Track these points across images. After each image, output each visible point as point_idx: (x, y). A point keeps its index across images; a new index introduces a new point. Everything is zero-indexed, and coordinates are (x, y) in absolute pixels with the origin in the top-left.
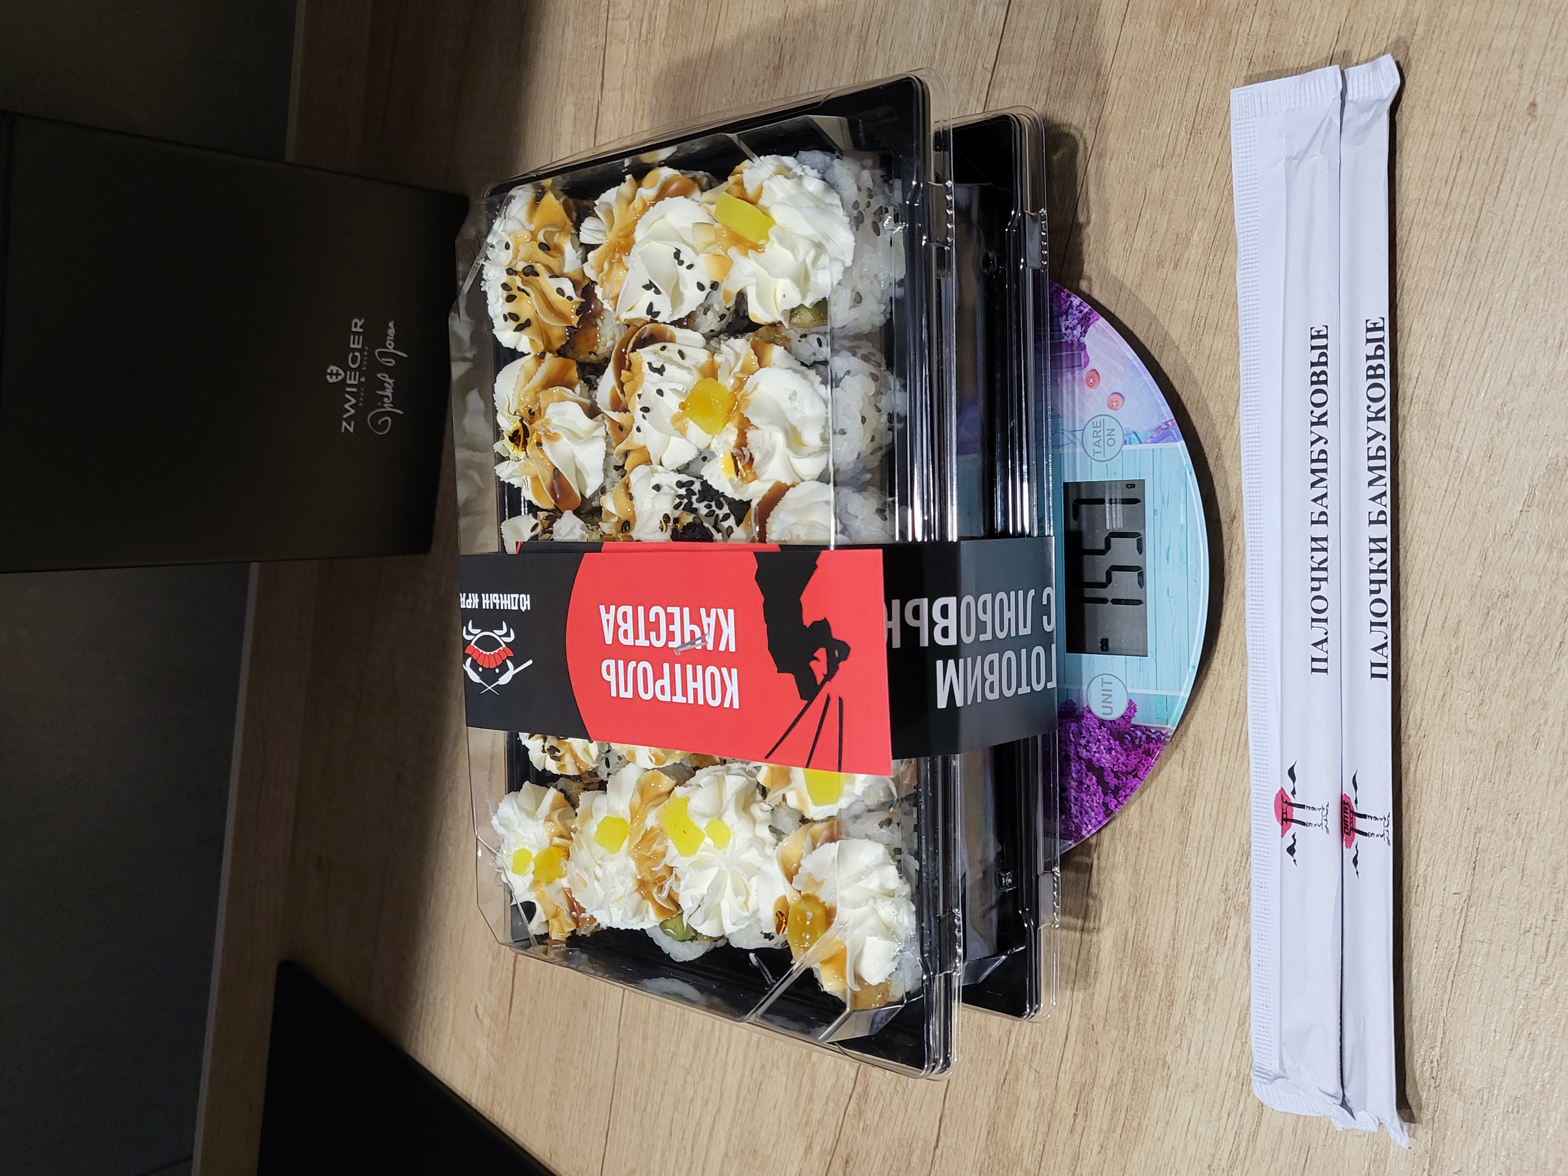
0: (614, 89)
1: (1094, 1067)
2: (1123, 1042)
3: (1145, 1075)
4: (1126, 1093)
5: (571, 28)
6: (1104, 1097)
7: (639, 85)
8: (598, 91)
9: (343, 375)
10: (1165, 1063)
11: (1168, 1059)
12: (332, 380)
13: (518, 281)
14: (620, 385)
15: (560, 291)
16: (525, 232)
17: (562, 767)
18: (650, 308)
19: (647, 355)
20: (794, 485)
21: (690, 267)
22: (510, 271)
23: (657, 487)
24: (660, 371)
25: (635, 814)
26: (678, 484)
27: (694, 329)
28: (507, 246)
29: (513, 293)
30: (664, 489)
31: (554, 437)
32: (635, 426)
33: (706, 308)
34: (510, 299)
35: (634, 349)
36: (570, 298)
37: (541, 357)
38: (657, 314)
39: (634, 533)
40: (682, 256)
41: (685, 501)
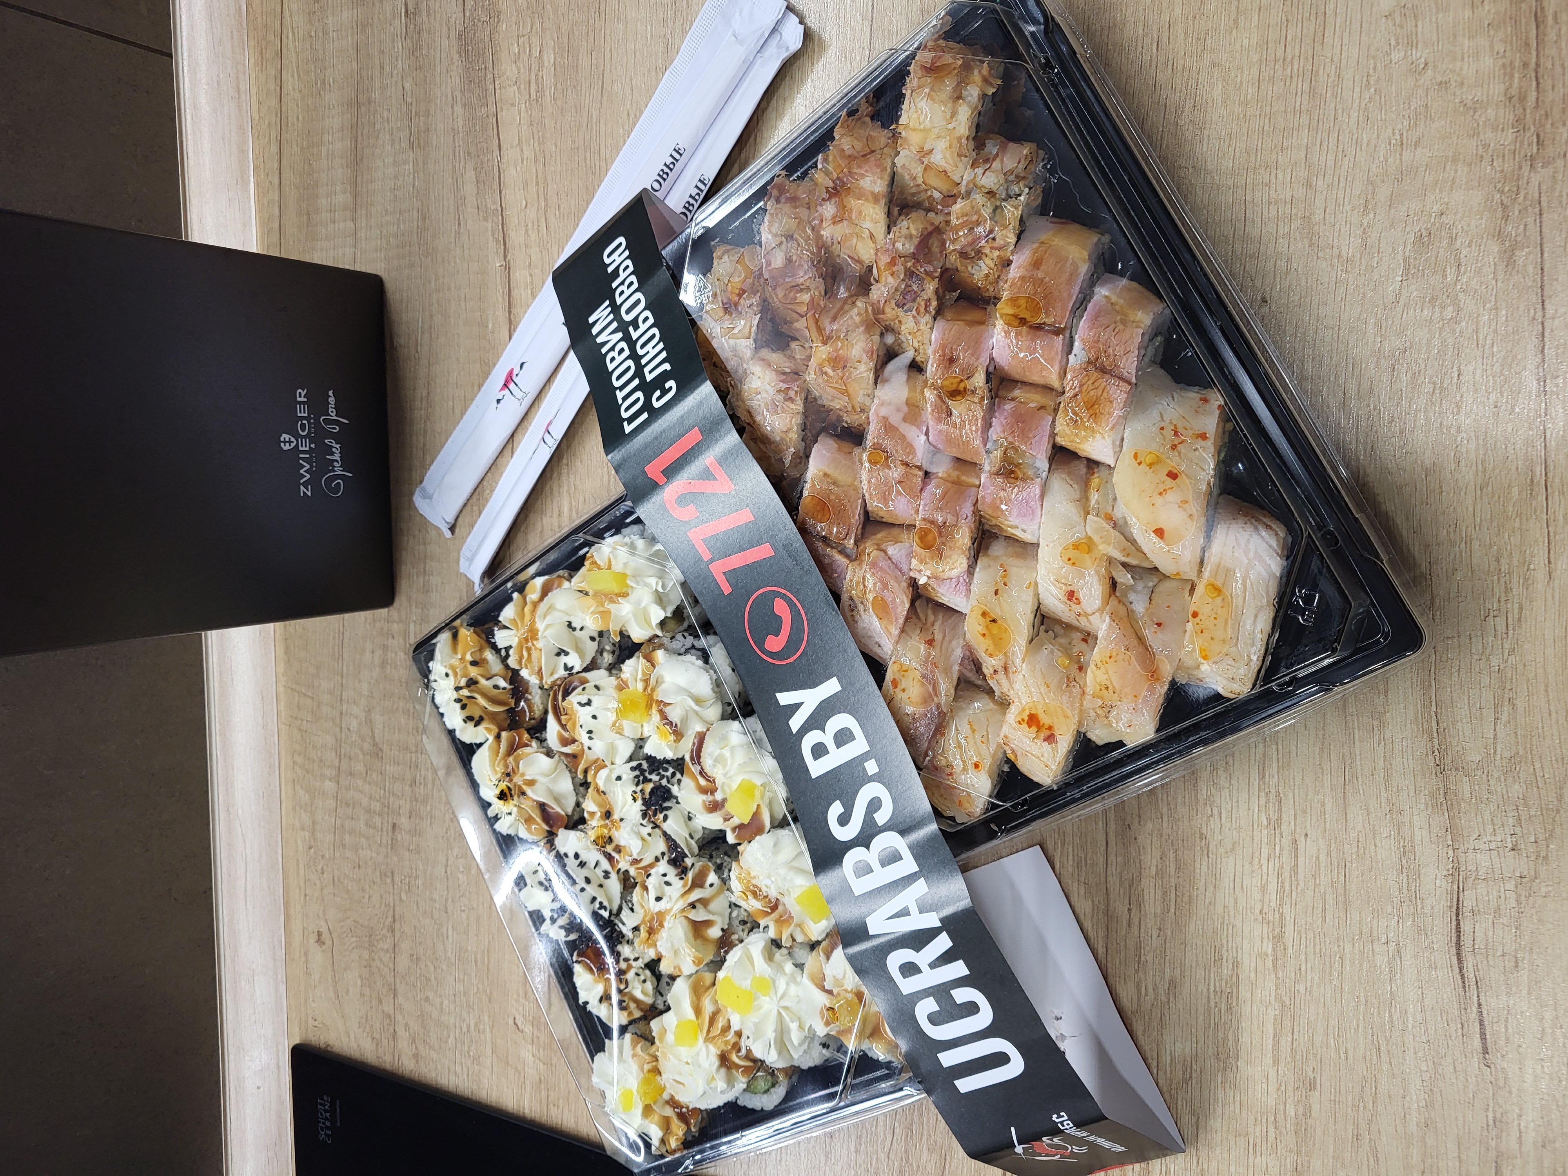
0: (512, 147)
1: (1138, 861)
2: (1159, 830)
3: (1185, 852)
4: (1172, 873)
5: (459, 105)
6: (1152, 884)
7: (536, 138)
8: (497, 152)
9: (295, 442)
10: (1201, 834)
11: (1204, 831)
12: (287, 447)
13: (465, 692)
14: (564, 727)
15: (496, 687)
16: (455, 662)
17: (630, 1014)
18: (566, 668)
19: (575, 698)
20: (708, 730)
21: (582, 629)
22: (458, 689)
23: (619, 778)
24: (589, 703)
25: (698, 1011)
26: (633, 769)
27: (598, 668)
28: (447, 675)
29: (464, 702)
30: (624, 777)
31: (531, 783)
32: (586, 748)
33: (600, 652)
34: (463, 707)
35: (564, 699)
36: (504, 689)
37: (498, 737)
38: (572, 668)
39: (616, 816)
40: (574, 625)
41: (641, 778)
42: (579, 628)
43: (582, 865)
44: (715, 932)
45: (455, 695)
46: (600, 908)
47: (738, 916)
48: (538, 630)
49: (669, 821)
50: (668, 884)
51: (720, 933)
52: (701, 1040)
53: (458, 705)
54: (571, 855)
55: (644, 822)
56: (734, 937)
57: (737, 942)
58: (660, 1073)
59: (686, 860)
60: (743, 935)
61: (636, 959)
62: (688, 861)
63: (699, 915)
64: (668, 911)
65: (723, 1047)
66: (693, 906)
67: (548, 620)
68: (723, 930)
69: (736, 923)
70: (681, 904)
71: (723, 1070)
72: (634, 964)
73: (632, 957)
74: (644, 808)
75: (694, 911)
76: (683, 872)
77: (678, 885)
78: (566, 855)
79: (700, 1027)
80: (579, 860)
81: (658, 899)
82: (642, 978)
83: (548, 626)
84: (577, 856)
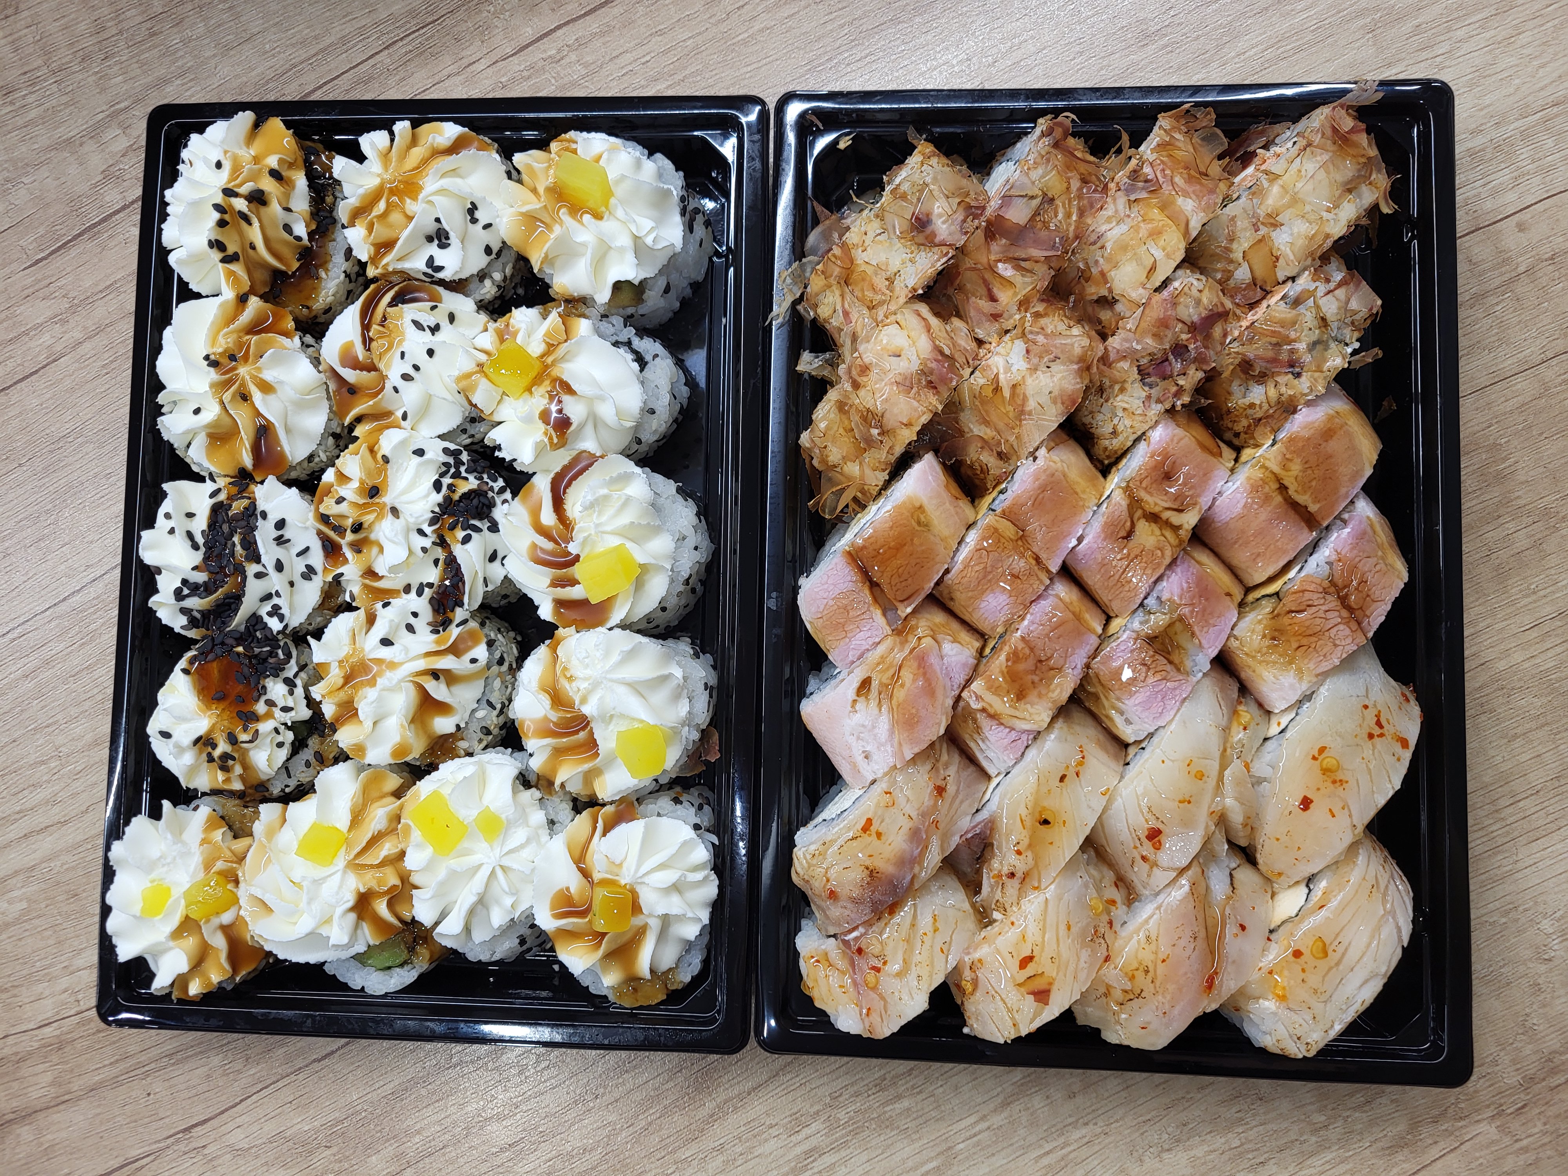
13: (240, 204)
14: (367, 342)
15: (288, 228)
16: (246, 154)
17: (227, 780)
18: (430, 262)
19: (410, 312)
20: (602, 457)
21: (487, 226)
22: (228, 192)
23: (420, 452)
24: (434, 330)
25: (357, 818)
26: (446, 451)
27: (467, 295)
28: (219, 165)
29: (227, 217)
30: (428, 456)
31: (266, 388)
32: (389, 386)
33: (482, 276)
34: (222, 224)
35: (391, 304)
36: (298, 239)
37: (242, 300)
38: (440, 269)
39: (388, 499)
40: (477, 215)
41: (453, 470)
42: (483, 221)
43: (280, 541)
44: (444, 725)
45: (219, 199)
46: (270, 614)
47: (483, 719)
48: (421, 188)
49: (468, 546)
50: (410, 628)
51: (453, 730)
52: (340, 863)
53: (216, 216)
54: (273, 518)
55: (428, 530)
56: (463, 745)
57: (462, 752)
58: (237, 882)
59: (458, 610)
60: (478, 748)
61: (286, 709)
62: (460, 614)
63: (438, 690)
64: (392, 665)
65: (373, 884)
66: (435, 674)
67: (445, 182)
68: (458, 726)
69: (475, 727)
70: (422, 664)
71: (353, 916)
72: (277, 713)
73: (281, 703)
74: (437, 510)
75: (434, 682)
76: (441, 623)
77: (425, 639)
78: (264, 515)
79: (348, 843)
80: (280, 533)
81: (386, 642)
82: (280, 739)
83: (441, 191)
84: (281, 524)
